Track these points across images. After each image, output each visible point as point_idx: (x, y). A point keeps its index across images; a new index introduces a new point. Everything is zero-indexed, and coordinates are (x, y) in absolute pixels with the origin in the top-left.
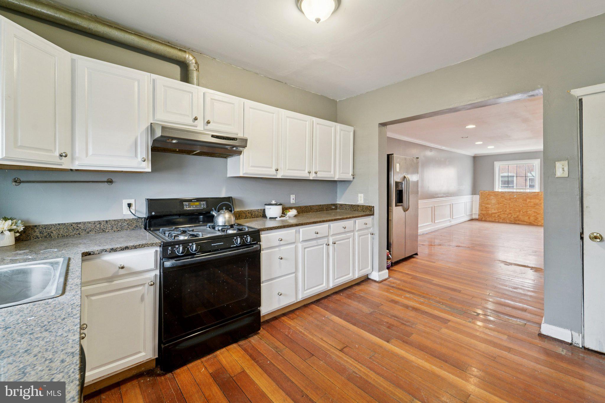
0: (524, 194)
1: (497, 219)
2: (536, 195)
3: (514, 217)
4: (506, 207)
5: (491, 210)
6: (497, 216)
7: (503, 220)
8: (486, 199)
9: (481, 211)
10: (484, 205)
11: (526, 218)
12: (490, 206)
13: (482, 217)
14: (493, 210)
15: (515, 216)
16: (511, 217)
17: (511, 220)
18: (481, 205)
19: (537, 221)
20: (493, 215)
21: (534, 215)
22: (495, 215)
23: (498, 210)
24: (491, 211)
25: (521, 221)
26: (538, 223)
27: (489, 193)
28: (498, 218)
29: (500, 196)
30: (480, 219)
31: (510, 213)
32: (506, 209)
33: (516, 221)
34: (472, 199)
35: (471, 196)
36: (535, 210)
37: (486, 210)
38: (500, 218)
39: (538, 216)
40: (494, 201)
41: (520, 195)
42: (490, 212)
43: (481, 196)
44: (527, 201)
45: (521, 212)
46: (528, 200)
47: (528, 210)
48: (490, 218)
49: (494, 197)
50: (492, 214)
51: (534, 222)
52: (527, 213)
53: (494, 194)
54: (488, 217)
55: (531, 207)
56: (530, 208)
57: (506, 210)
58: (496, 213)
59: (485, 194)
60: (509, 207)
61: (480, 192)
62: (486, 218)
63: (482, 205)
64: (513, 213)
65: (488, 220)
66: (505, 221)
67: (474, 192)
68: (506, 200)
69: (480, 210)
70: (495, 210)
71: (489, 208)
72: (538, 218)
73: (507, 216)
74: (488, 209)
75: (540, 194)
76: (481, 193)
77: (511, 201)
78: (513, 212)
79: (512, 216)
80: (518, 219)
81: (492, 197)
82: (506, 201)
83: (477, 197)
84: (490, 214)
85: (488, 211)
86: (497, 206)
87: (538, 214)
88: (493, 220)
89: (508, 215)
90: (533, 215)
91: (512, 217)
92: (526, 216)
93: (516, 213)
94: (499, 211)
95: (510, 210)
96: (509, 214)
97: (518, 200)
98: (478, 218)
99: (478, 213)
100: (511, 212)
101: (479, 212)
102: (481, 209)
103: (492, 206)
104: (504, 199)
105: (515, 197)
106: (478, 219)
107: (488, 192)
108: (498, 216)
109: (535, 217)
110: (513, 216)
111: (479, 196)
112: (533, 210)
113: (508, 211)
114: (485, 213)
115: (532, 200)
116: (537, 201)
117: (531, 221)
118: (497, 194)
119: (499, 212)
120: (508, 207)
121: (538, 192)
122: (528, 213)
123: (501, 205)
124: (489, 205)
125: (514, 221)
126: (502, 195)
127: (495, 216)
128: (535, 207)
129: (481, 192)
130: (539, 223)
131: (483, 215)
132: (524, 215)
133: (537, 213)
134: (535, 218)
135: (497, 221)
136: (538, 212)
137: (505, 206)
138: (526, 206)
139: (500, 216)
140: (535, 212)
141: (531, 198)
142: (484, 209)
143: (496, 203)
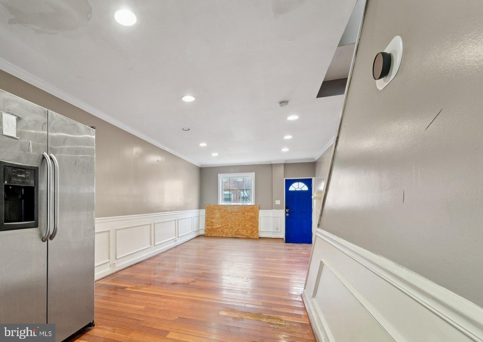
0: (242, 207)
1: (221, 234)
2: (252, 208)
3: (234, 231)
5: (216, 225)
6: (220, 231)
7: (226, 235)
8: (211, 214)
9: (207, 226)
10: (210, 220)
11: (244, 232)
12: (215, 220)
13: (208, 233)
14: (217, 224)
15: (236, 230)
16: (232, 231)
17: (232, 234)
18: (207, 220)
19: (253, 235)
20: (217, 230)
22: (219, 230)
23: (222, 225)
24: (216, 226)
25: (241, 235)
26: (254, 236)
27: (214, 207)
28: (222, 233)
29: (223, 210)
30: (207, 235)
31: (232, 227)
32: (228, 223)
33: (237, 235)
34: (199, 214)
35: (197, 210)
38: (224, 233)
39: (253, 229)
40: (218, 215)
41: (240, 208)
42: (215, 227)
43: (207, 210)
44: (245, 214)
45: (241, 226)
46: (246, 214)
47: (246, 224)
48: (215, 233)
49: (218, 211)
50: (217, 228)
51: (251, 235)
52: (245, 227)
53: (218, 208)
54: (213, 233)
55: (248, 220)
56: (247, 221)
57: (228, 224)
58: (220, 228)
59: (210, 208)
60: (231, 221)
61: (206, 206)
62: (211, 233)
64: (234, 227)
65: (213, 235)
66: (228, 235)
67: (200, 207)
68: (228, 213)
70: (219, 225)
71: (213, 223)
72: (253, 231)
73: (229, 230)
74: (213, 224)
75: (255, 207)
76: (207, 207)
77: (232, 215)
78: (234, 226)
79: (233, 230)
80: (238, 233)
81: (217, 211)
82: (228, 215)
83: (203, 212)
84: (214, 229)
85: (213, 225)
86: (221, 220)
87: (254, 227)
88: (217, 235)
89: (230, 229)
90: (250, 228)
91: (233, 232)
92: (244, 229)
93: (237, 227)
94: (223, 225)
95: (232, 224)
96: (230, 228)
97: (238, 214)
98: (204, 234)
99: (204, 228)
100: (233, 226)
101: (205, 227)
102: (207, 225)
104: (226, 213)
105: (236, 211)
106: (204, 235)
107: (213, 206)
108: (222, 231)
109: (252, 230)
110: (234, 230)
111: (205, 210)
112: (250, 223)
113: (230, 225)
114: (211, 228)
115: (249, 214)
116: (253, 214)
117: (248, 235)
118: (221, 208)
119: (222, 227)
120: (230, 221)
121: (254, 205)
122: (246, 226)
123: (224, 219)
125: (234, 235)
126: (225, 208)
128: (251, 220)
129: (207, 206)
130: (254, 235)
131: (209, 230)
132: (243, 228)
133: (253, 226)
134: (252, 231)
135: (221, 236)
136: (254, 225)
137: (228, 220)
138: (244, 220)
139: (224, 230)
140: (251, 225)
141: (248, 211)
142: (210, 224)
143: (220, 217)
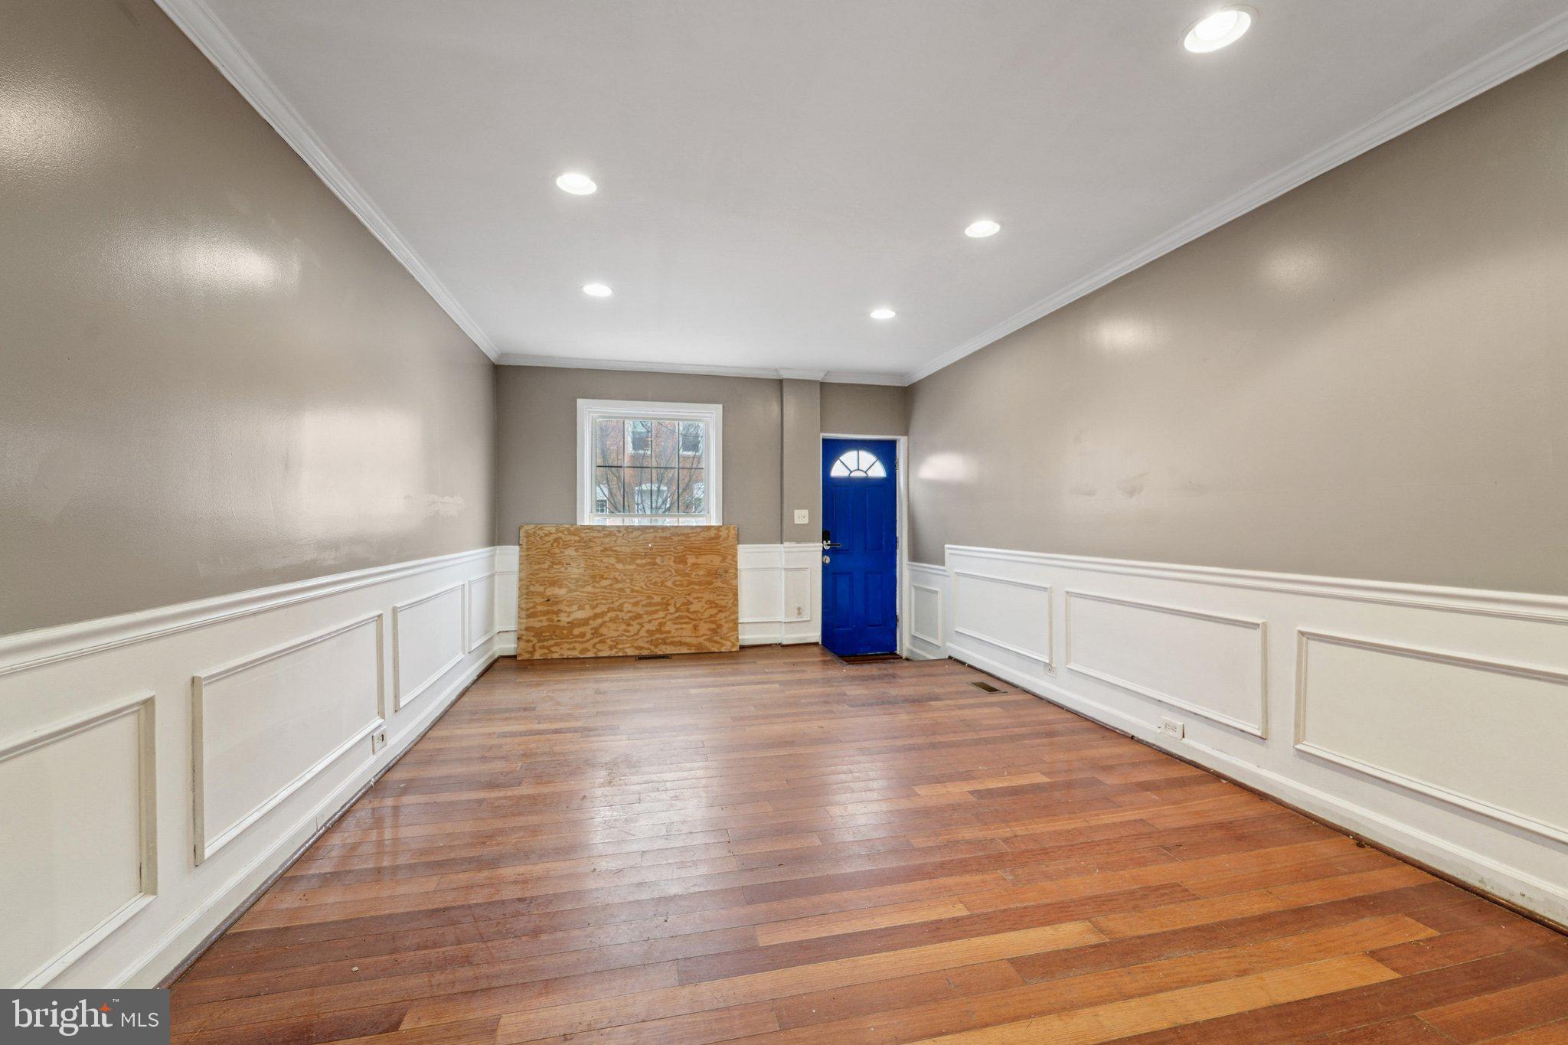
0: (678, 535)
1: (589, 645)
2: (711, 539)
3: (648, 631)
4: (622, 590)
5: (568, 609)
6: (589, 636)
7: (611, 648)
8: (548, 563)
9: (528, 616)
10: (541, 589)
11: (686, 633)
12: (562, 592)
13: (534, 647)
14: (575, 607)
15: (652, 627)
16: (639, 631)
17: (640, 643)
18: (526, 592)
19: (717, 638)
20: (576, 631)
21: (711, 616)
22: (582, 629)
23: (593, 608)
24: (569, 614)
25: (672, 643)
26: (723, 645)
27: (560, 534)
28: (596, 640)
29: (599, 549)
30: (526, 656)
31: (638, 616)
32: (621, 601)
33: (656, 646)
34: (492, 565)
35: (484, 552)
36: (712, 597)
37: (547, 613)
38: (602, 642)
39: (722, 615)
40: (576, 571)
41: (666, 538)
42: (564, 619)
43: (528, 549)
44: (686, 563)
45: (672, 609)
46: (691, 560)
47: (690, 598)
48: (566, 646)
49: (576, 550)
50: (572, 625)
51: (710, 640)
52: (688, 611)
53: (577, 538)
54: (556, 644)
55: (700, 584)
56: (697, 587)
57: (621, 605)
58: (585, 622)
59: (541, 538)
60: (633, 591)
61: (522, 534)
62: (548, 648)
63: (532, 588)
64: (647, 613)
65: (556, 656)
66: (620, 649)
67: (496, 536)
68: (619, 561)
69: (523, 614)
70: (581, 608)
71: (557, 603)
72: (720, 626)
73: (624, 627)
74: (555, 608)
75: (723, 534)
76: (528, 536)
77: (638, 565)
78: (647, 609)
79: (641, 625)
80: (664, 636)
81: (570, 552)
82: (620, 566)
83: (510, 556)
84: (563, 628)
85: (557, 613)
86: (589, 589)
87: (720, 611)
88: (576, 654)
89: (629, 625)
90: (707, 614)
91: (643, 633)
92: (686, 620)
93: (656, 612)
94: (598, 610)
95: (636, 604)
96: (631, 618)
97: (658, 560)
98: (512, 653)
99: (513, 627)
100: (639, 610)
101: (520, 623)
102: (528, 612)
103: (570, 591)
104: (613, 560)
105: (651, 549)
106: (515, 657)
107: (553, 530)
108: (596, 632)
109: (712, 622)
110: (648, 627)
111: (517, 548)
112: (707, 596)
113: (627, 607)
114: (545, 624)
115: (702, 560)
116: (716, 561)
117: (701, 640)
118: (587, 538)
119: (596, 616)
120: (628, 591)
121: (718, 528)
122: (693, 608)
123: (604, 583)
124: (560, 587)
125: (647, 646)
126: (606, 540)
127: (583, 635)
128: (710, 583)
129: (526, 532)
130: (724, 642)
131: (538, 633)
132: (680, 617)
133: (717, 606)
134: (713, 626)
135: (590, 654)
136: (723, 603)
137: (620, 586)
138: (685, 583)
139: (603, 630)
140: (712, 604)
141: (698, 551)
142: (540, 608)
143: (586, 578)
